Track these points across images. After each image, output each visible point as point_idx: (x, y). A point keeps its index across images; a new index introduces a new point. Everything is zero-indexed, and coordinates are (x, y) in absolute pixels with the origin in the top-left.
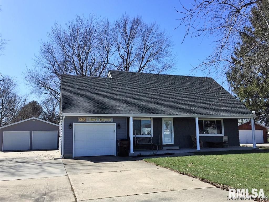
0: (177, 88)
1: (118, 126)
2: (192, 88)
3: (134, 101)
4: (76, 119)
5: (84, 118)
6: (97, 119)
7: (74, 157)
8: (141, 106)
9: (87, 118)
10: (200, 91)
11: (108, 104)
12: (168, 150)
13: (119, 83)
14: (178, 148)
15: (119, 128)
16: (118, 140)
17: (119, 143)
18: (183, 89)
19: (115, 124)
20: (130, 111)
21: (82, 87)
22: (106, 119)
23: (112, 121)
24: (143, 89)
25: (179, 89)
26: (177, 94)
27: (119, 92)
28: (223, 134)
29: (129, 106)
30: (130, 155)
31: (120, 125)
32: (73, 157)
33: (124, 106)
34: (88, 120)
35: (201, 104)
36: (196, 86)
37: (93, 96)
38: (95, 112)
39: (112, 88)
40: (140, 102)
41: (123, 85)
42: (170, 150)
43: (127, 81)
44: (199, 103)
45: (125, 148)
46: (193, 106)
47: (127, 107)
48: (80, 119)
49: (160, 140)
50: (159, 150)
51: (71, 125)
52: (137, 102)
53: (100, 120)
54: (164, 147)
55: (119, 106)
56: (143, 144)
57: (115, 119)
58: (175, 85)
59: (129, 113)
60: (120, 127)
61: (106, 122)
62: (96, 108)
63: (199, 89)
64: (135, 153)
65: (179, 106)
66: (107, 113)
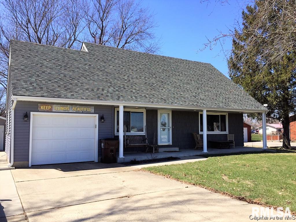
0: (175, 72)
1: (101, 118)
2: (192, 74)
3: (124, 85)
4: (35, 107)
5: (50, 105)
6: (70, 107)
7: (32, 166)
8: (134, 91)
9: (54, 106)
10: (201, 77)
11: (87, 86)
12: (165, 152)
13: (99, 60)
14: (177, 149)
15: (103, 122)
16: (100, 140)
17: (102, 144)
18: (182, 74)
19: (97, 115)
20: (119, 97)
21: (45, 60)
22: (83, 108)
23: (93, 111)
24: (133, 70)
25: (178, 74)
26: (176, 79)
27: (101, 71)
28: (227, 132)
29: (117, 90)
30: (119, 160)
31: (104, 117)
32: (30, 166)
33: (111, 90)
34: (55, 108)
35: (207, 93)
36: (195, 72)
37: (62, 74)
38: (68, 96)
39: (90, 65)
40: (132, 87)
41: (105, 63)
42: (167, 152)
43: (110, 58)
44: (204, 92)
45: (112, 151)
46: (198, 95)
47: (114, 91)
48: (42, 107)
49: (155, 139)
50: (155, 153)
51: (27, 116)
52: (128, 86)
53: (74, 109)
54: (160, 148)
55: (103, 90)
56: (135, 145)
57: (98, 109)
58: (171, 68)
59: (118, 99)
60: (105, 121)
61: (84, 112)
62: (68, 90)
63: (200, 75)
64: (125, 157)
65: (181, 95)
66: (87, 99)
